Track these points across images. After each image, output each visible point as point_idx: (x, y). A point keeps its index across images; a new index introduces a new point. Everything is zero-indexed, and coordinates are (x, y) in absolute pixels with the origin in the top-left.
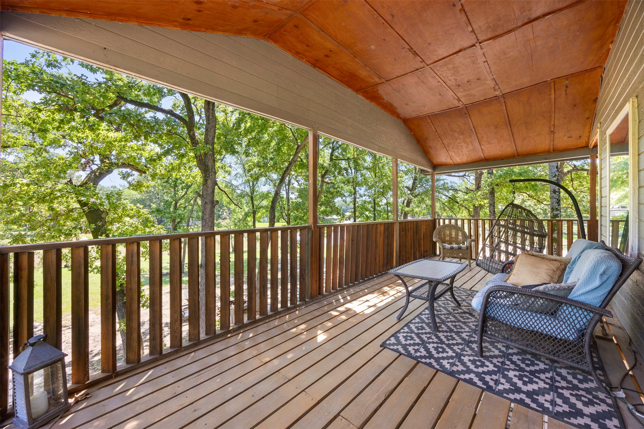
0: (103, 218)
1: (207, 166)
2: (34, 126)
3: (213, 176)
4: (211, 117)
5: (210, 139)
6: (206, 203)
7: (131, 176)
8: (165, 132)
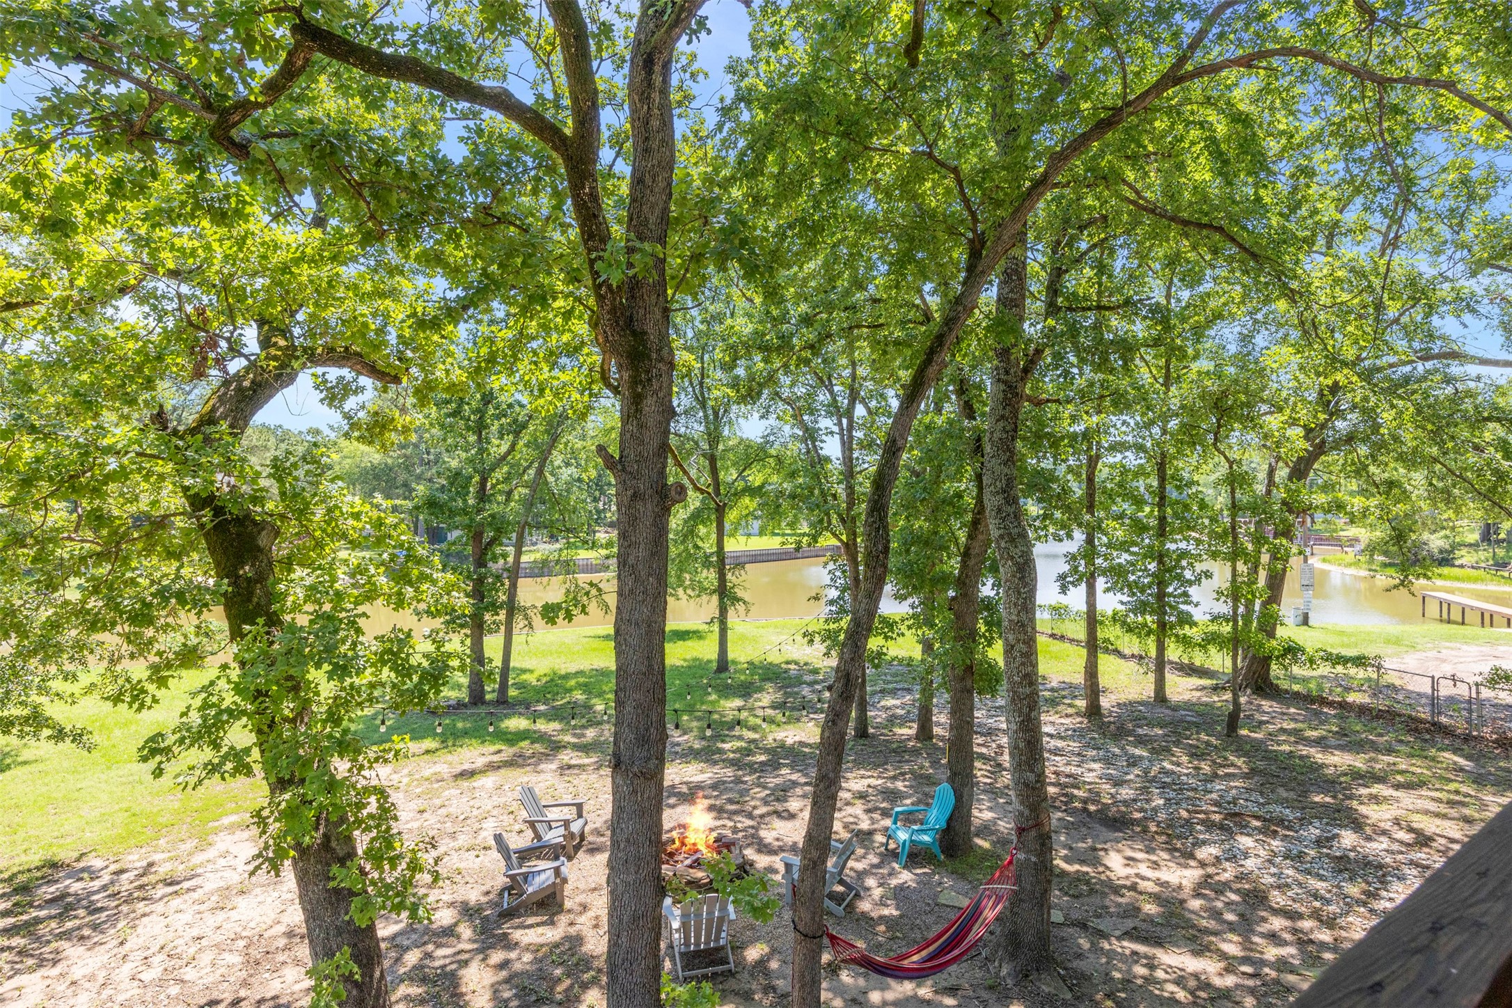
0: (260, 550)
1: (640, 336)
2: (26, 205)
3: (665, 378)
4: (655, 123)
5: (652, 219)
6: (635, 496)
7: (356, 392)
8: (469, 214)
